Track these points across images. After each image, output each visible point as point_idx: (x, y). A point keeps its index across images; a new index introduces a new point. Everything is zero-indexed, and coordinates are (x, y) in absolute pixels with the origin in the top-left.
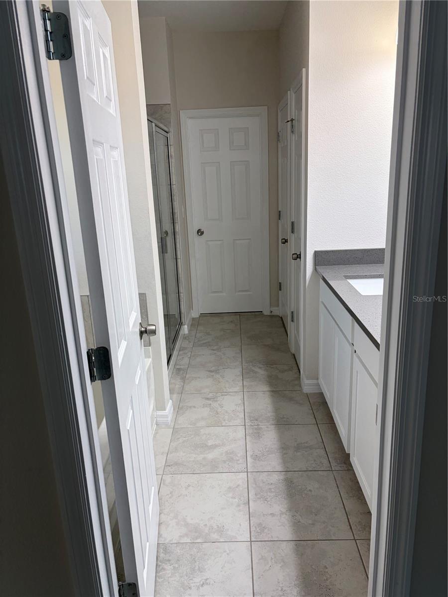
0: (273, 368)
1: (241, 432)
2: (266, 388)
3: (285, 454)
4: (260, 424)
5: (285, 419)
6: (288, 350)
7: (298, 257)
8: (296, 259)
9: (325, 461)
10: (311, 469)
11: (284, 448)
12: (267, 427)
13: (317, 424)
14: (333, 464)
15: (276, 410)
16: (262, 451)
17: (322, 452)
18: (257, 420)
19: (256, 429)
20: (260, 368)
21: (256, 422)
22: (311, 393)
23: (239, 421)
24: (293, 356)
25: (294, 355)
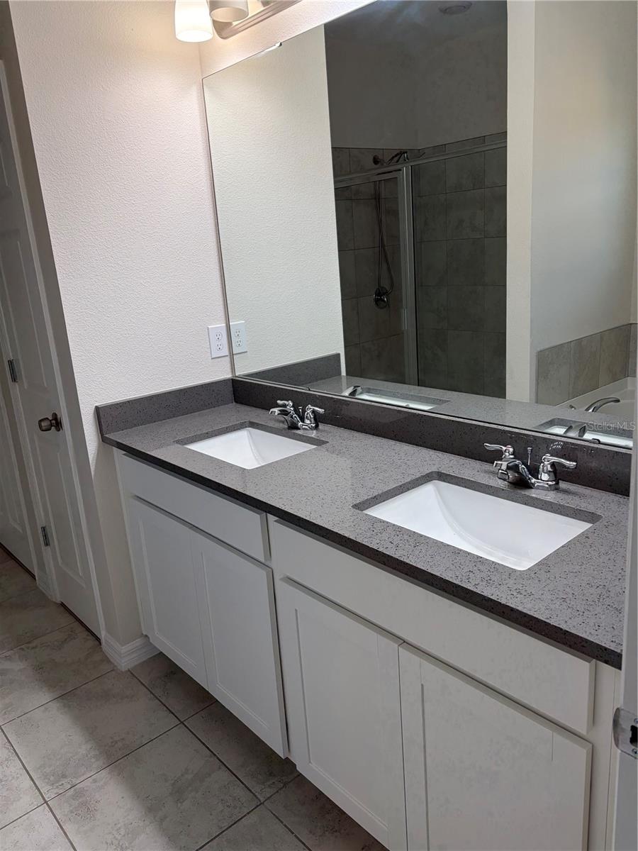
0: (36, 647)
1: (45, 823)
2: (43, 697)
3: (162, 820)
4: (75, 781)
5: (120, 744)
6: (43, 600)
7: (51, 425)
8: (49, 429)
9: (239, 791)
10: (226, 825)
11: (152, 808)
12: (95, 781)
13: (182, 723)
14: (256, 789)
15: (92, 732)
16: (114, 841)
17: (223, 776)
18: (64, 776)
19: (74, 797)
20: (8, 658)
21: (64, 781)
22: (136, 666)
23: (27, 799)
24: (62, 608)
25: (62, 605)
